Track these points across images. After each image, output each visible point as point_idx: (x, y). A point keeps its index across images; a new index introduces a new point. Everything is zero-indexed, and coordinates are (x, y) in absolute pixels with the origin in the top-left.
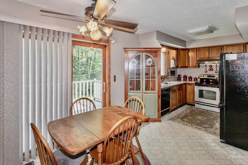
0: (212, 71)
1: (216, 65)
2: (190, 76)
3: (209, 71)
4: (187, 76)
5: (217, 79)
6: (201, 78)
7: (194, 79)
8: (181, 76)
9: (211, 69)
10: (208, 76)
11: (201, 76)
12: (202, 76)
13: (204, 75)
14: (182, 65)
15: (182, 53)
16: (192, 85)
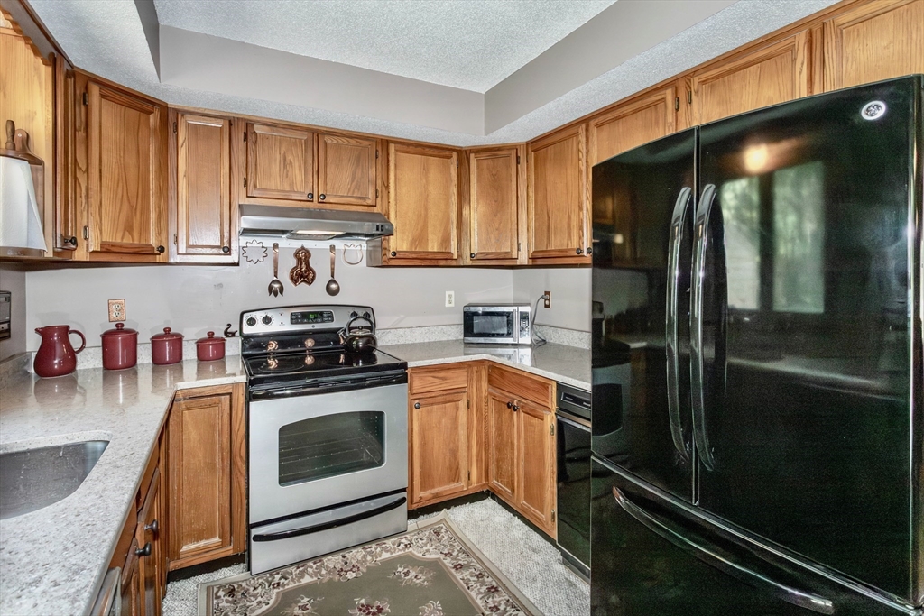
0: (310, 282)
1: (332, 248)
2: (167, 330)
3: (295, 281)
4: (132, 337)
5: (350, 329)
6: (246, 338)
7: (201, 345)
8: (75, 341)
9: (303, 274)
10: (295, 319)
11: (252, 322)
12: (259, 316)
13: (270, 313)
14: (106, 238)
15: (106, 119)
16: (216, 404)
